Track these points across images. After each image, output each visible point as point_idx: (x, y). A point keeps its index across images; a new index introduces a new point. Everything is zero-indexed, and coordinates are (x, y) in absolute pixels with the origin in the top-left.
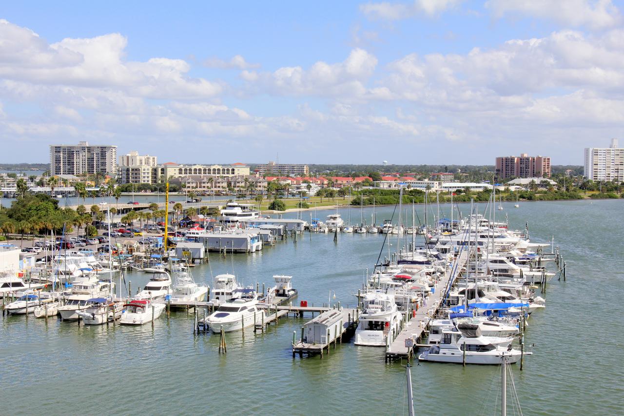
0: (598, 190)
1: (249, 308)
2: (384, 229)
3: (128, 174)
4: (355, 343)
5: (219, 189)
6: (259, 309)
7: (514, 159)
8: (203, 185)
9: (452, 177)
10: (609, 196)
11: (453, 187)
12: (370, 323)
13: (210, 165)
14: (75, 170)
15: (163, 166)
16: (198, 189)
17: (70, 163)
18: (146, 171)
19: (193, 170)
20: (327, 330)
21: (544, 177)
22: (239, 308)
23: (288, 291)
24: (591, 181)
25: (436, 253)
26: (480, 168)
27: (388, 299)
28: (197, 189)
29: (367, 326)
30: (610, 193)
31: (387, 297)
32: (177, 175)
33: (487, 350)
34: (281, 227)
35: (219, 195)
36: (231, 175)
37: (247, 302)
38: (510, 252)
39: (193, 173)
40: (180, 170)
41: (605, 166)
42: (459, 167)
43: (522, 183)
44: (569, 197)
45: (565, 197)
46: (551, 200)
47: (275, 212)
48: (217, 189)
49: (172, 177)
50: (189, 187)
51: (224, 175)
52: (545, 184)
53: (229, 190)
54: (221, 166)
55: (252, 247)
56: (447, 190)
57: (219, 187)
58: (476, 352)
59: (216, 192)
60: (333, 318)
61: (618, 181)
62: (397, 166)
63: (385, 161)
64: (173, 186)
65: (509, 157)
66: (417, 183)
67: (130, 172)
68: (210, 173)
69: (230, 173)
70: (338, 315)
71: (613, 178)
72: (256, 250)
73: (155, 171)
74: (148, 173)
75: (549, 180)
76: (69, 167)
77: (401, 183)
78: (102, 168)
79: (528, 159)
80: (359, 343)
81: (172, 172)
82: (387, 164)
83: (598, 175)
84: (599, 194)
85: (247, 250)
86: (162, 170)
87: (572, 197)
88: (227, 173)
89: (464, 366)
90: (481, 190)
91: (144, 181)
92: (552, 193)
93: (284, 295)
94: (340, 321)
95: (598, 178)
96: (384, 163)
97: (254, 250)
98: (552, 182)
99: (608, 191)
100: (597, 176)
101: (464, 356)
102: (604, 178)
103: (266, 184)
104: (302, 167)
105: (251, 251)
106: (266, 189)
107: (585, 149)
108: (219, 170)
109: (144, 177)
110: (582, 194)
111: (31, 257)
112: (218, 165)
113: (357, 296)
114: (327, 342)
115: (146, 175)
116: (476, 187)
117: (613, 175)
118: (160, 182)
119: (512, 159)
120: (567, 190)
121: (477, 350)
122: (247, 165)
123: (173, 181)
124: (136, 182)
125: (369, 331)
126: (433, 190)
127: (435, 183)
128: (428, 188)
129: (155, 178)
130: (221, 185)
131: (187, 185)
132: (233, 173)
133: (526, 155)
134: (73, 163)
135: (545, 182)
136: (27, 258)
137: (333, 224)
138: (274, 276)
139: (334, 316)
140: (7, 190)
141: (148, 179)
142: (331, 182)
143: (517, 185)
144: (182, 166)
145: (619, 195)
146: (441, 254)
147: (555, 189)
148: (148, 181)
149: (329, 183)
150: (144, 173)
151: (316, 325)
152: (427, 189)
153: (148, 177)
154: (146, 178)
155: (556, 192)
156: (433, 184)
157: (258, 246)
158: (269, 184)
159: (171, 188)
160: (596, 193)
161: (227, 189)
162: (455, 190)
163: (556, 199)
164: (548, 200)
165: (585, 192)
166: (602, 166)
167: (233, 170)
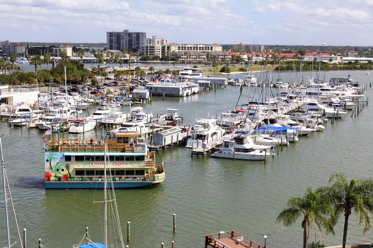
1: (140, 126)
2: (276, 85)
3: (147, 50)
4: (187, 146)
5: (201, 59)
6: (146, 127)
8: (191, 57)
9: (356, 54)
13: (198, 45)
14: (121, 47)
15: (168, 45)
16: (189, 59)
17: (118, 43)
18: (158, 48)
19: (187, 48)
20: (164, 137)
22: (133, 125)
23: (176, 118)
25: (286, 99)
27: (208, 122)
28: (187, 59)
31: (208, 121)
32: (177, 51)
33: (248, 152)
34: (209, 82)
35: (200, 63)
36: (210, 51)
37: (138, 122)
38: (331, 99)
39: (187, 50)
40: (179, 47)
47: (223, 73)
48: (200, 59)
49: (174, 51)
50: (183, 58)
51: (206, 51)
53: (207, 60)
54: (204, 45)
55: (183, 93)
57: (201, 58)
58: (242, 153)
59: (199, 61)
64: (173, 57)
66: (327, 57)
67: (149, 48)
68: (197, 50)
69: (210, 50)
72: (186, 95)
73: (163, 48)
74: (159, 49)
76: (118, 45)
78: (137, 46)
81: (174, 49)
85: (179, 95)
86: (168, 47)
88: (208, 50)
89: (234, 160)
91: (157, 54)
93: (172, 119)
96: (323, 44)
97: (185, 95)
101: (234, 155)
103: (230, 57)
104: (260, 46)
105: (182, 95)
106: (230, 60)
108: (203, 48)
109: (157, 52)
111: (45, 96)
112: (202, 44)
114: (163, 145)
115: (158, 50)
116: (364, 60)
118: (166, 55)
121: (243, 151)
122: (221, 45)
123: (174, 54)
124: (152, 54)
126: (333, 62)
127: (338, 58)
128: (331, 60)
129: (164, 52)
130: (202, 57)
131: (182, 57)
132: (212, 50)
134: (120, 43)
136: (43, 96)
138: (167, 109)
140: (74, 59)
141: (159, 53)
142: (273, 56)
144: (180, 45)
146: (290, 100)
148: (159, 54)
149: (272, 57)
150: (157, 49)
151: (157, 135)
152: (329, 61)
153: (159, 52)
154: (158, 53)
156: (337, 58)
157: (188, 93)
158: (232, 56)
159: (171, 58)
161: (206, 59)
162: (348, 62)
167: (212, 48)
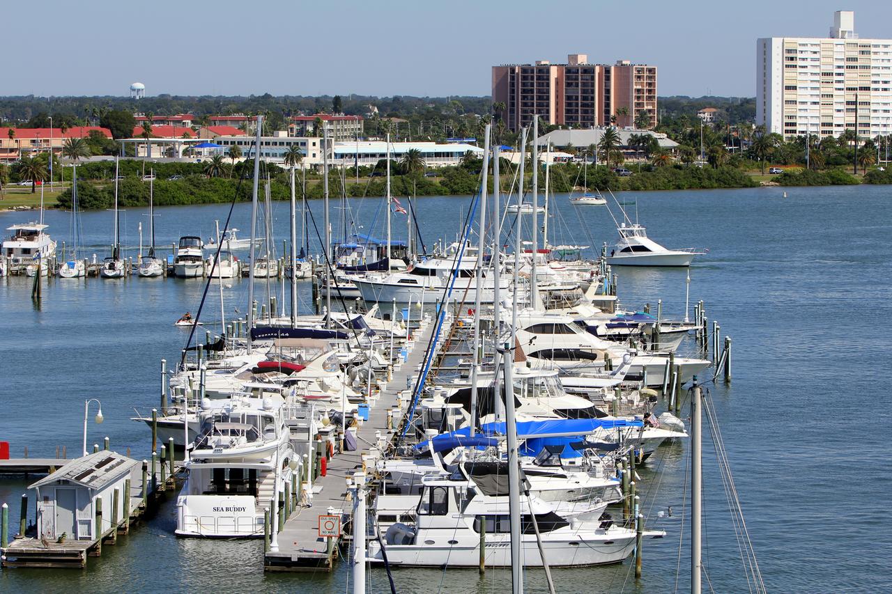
0: (801, 162)
4: (177, 532)
7: (548, 71)
9: (358, 126)
10: (832, 178)
11: (367, 155)
12: (218, 473)
20: (93, 500)
21: (639, 126)
24: (779, 137)
26: (439, 102)
29: (208, 483)
30: (834, 171)
38: (576, 309)
41: (817, 92)
42: (373, 100)
43: (575, 144)
44: (718, 180)
45: (706, 183)
46: (666, 188)
52: (642, 145)
56: (349, 164)
60: (107, 470)
61: (856, 140)
62: (176, 98)
63: (139, 85)
65: (533, 64)
66: (254, 143)
70: (118, 464)
71: (841, 129)
75: (655, 135)
77: (203, 144)
79: (589, 71)
80: (188, 531)
82: (144, 95)
83: (798, 121)
84: (804, 174)
87: (728, 182)
89: (481, 574)
90: (454, 162)
92: (666, 169)
94: (123, 481)
95: (799, 128)
98: (665, 142)
99: (828, 163)
100: (794, 124)
101: (482, 549)
102: (814, 129)
107: (759, 40)
110: (755, 175)
113: (148, 423)
114: (93, 536)
116: (438, 155)
117: (843, 118)
119: (540, 71)
120: (712, 160)
125: (216, 497)
126: (307, 162)
127: (310, 144)
128: (294, 155)
133: (583, 60)
135: (646, 139)
137: (26, 251)
139: (107, 466)
143: (560, 149)
145: (860, 176)
147: (675, 159)
151: (61, 487)
152: (287, 161)
155: (679, 167)
156: (304, 144)
160: (796, 170)
162: (375, 164)
163: (679, 187)
164: (656, 188)
165: (761, 168)
166: (810, 92)
